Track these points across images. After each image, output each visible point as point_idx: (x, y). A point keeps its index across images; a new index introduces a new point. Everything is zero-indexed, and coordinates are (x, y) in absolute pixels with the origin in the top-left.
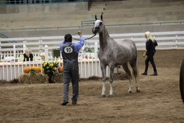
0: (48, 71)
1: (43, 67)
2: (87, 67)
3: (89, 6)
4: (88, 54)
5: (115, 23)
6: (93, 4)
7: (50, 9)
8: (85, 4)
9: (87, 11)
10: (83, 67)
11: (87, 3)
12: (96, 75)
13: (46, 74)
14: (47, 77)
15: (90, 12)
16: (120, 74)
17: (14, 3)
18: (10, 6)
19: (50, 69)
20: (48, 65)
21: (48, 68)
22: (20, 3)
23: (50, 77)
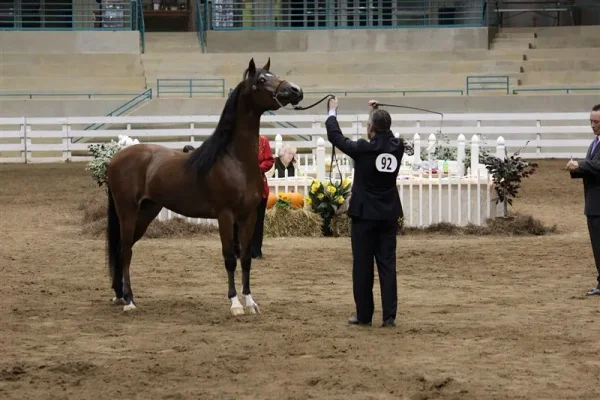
0: (322, 205)
1: (310, 194)
2: (425, 200)
3: (492, 38)
4: (441, 165)
5: (557, 84)
6: (504, 31)
7: (389, 42)
8: (479, 32)
9: (485, 50)
10: (416, 198)
11: (486, 28)
12: (449, 220)
13: (316, 212)
14: (319, 220)
15: (492, 52)
16: (511, 219)
17: (301, 25)
18: (285, 34)
19: (327, 199)
20: (321, 189)
21: (321, 196)
22: (317, 24)
23: (327, 222)
